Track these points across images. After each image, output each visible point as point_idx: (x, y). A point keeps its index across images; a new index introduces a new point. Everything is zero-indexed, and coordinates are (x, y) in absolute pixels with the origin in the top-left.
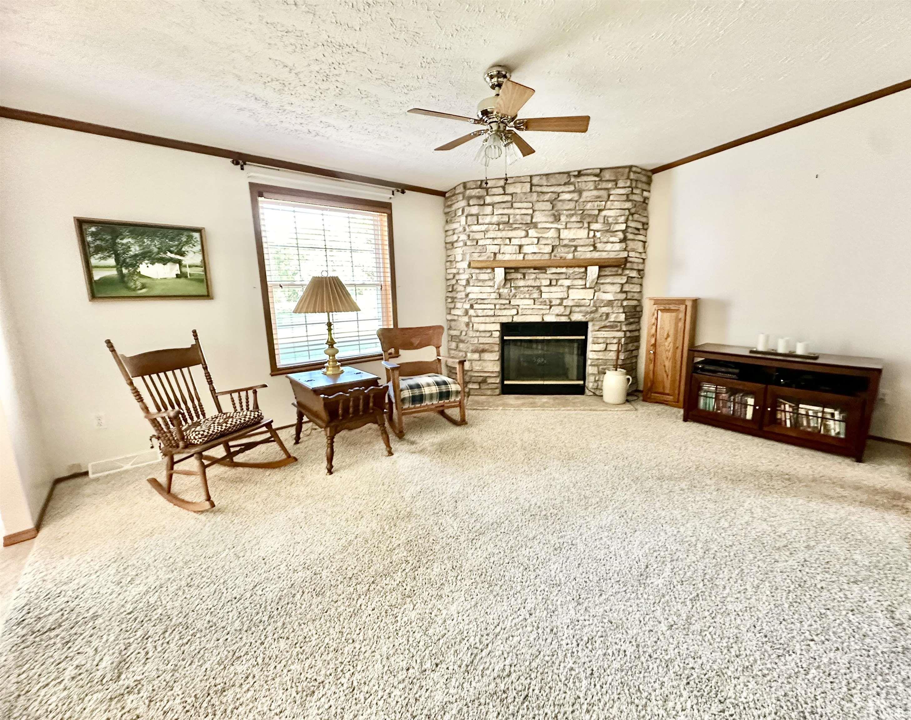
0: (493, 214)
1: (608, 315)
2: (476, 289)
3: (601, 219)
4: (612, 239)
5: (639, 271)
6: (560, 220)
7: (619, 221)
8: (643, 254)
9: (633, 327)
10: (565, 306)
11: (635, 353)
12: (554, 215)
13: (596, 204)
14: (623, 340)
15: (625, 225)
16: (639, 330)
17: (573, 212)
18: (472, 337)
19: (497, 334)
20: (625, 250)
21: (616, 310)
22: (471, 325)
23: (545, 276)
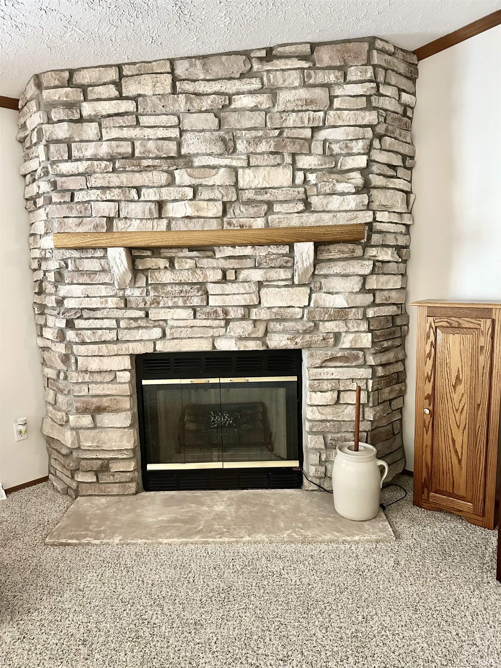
0: (101, 139)
1: (337, 336)
2: (77, 290)
3: (317, 147)
4: (340, 187)
5: (399, 248)
6: (235, 149)
7: (355, 151)
8: (406, 216)
9: (390, 356)
10: (255, 321)
11: (396, 404)
12: (223, 140)
13: (305, 115)
14: (370, 382)
15: (365, 157)
16: (403, 361)
17: (260, 133)
18: (77, 383)
19: (126, 376)
20: (368, 207)
21: (353, 326)
22: (73, 361)
23: (213, 263)
